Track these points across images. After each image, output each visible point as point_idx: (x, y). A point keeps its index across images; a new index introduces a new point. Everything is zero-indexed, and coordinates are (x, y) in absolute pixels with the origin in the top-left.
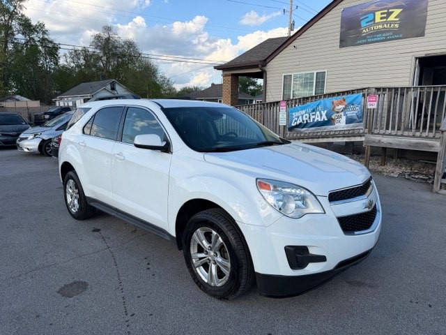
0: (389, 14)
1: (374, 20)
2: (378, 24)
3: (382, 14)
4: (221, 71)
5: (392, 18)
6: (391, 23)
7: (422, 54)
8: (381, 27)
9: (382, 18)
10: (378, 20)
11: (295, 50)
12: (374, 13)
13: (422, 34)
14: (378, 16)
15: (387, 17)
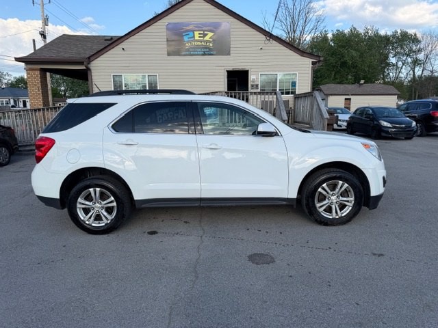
0: (205, 35)
1: (194, 37)
2: (198, 41)
3: (199, 34)
4: (23, 64)
5: (207, 38)
6: (207, 42)
7: (230, 69)
8: (200, 43)
9: (200, 37)
10: (197, 38)
11: (123, 52)
12: (193, 31)
13: (228, 54)
14: (196, 34)
15: (204, 37)
